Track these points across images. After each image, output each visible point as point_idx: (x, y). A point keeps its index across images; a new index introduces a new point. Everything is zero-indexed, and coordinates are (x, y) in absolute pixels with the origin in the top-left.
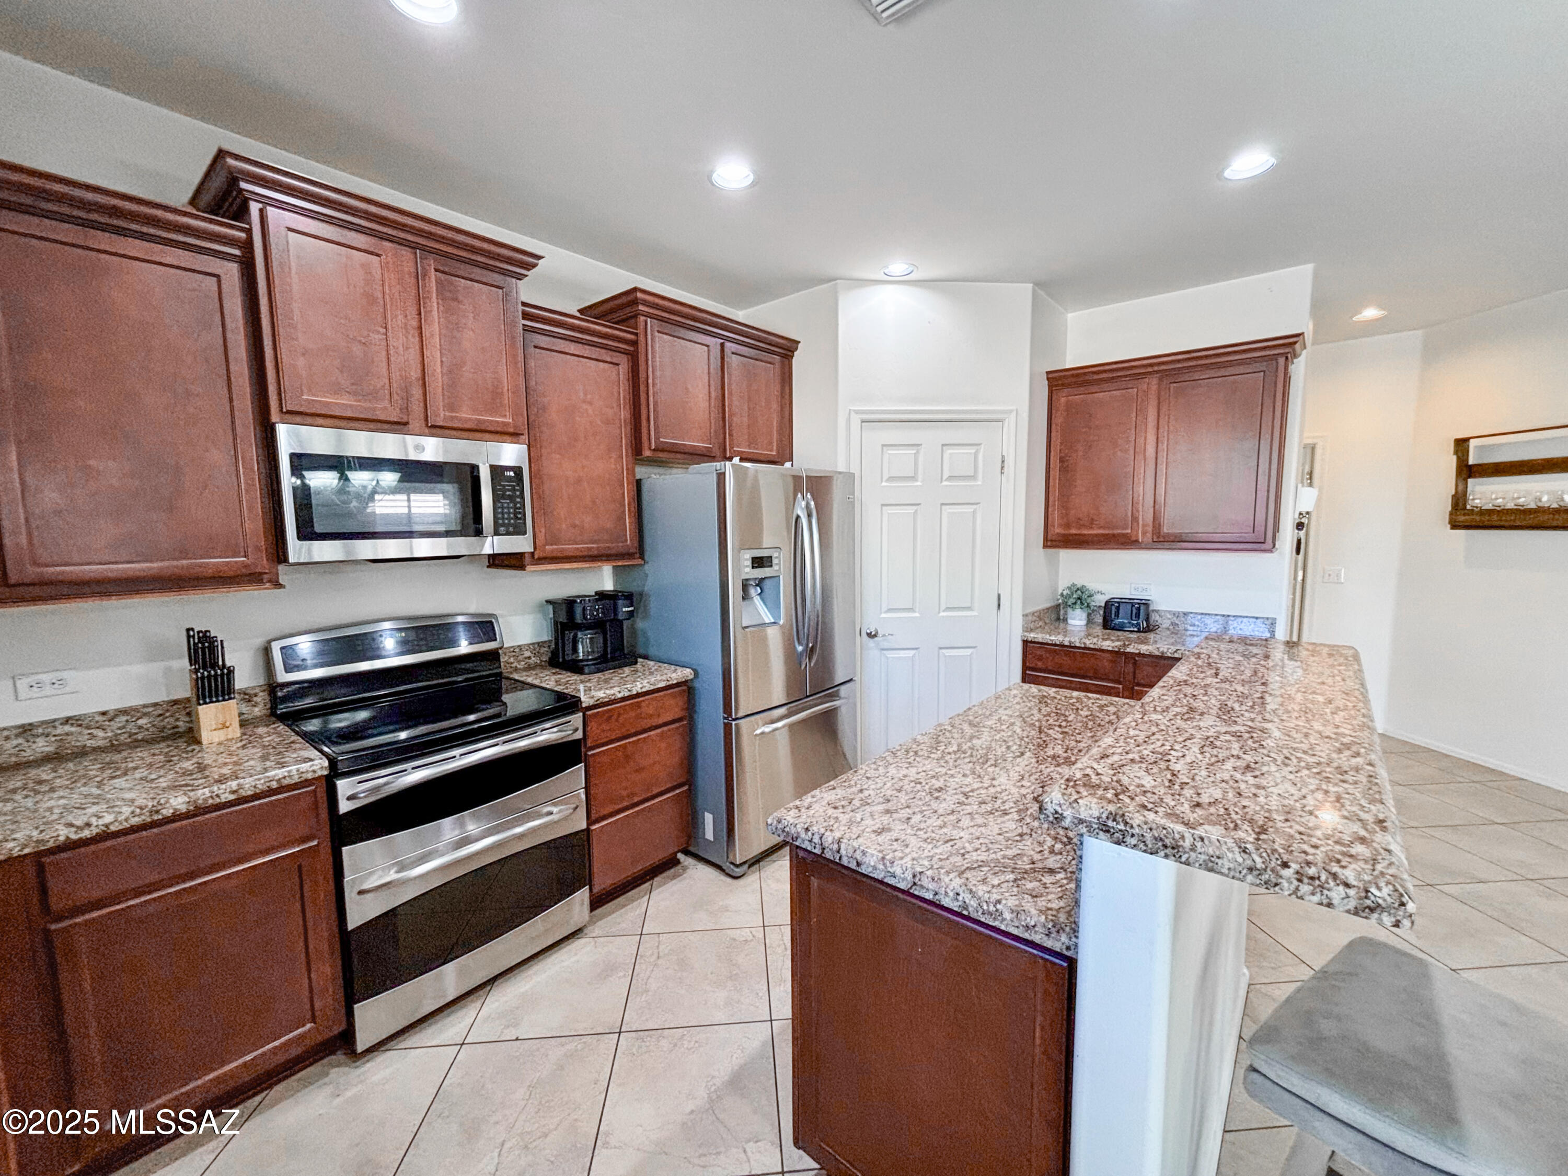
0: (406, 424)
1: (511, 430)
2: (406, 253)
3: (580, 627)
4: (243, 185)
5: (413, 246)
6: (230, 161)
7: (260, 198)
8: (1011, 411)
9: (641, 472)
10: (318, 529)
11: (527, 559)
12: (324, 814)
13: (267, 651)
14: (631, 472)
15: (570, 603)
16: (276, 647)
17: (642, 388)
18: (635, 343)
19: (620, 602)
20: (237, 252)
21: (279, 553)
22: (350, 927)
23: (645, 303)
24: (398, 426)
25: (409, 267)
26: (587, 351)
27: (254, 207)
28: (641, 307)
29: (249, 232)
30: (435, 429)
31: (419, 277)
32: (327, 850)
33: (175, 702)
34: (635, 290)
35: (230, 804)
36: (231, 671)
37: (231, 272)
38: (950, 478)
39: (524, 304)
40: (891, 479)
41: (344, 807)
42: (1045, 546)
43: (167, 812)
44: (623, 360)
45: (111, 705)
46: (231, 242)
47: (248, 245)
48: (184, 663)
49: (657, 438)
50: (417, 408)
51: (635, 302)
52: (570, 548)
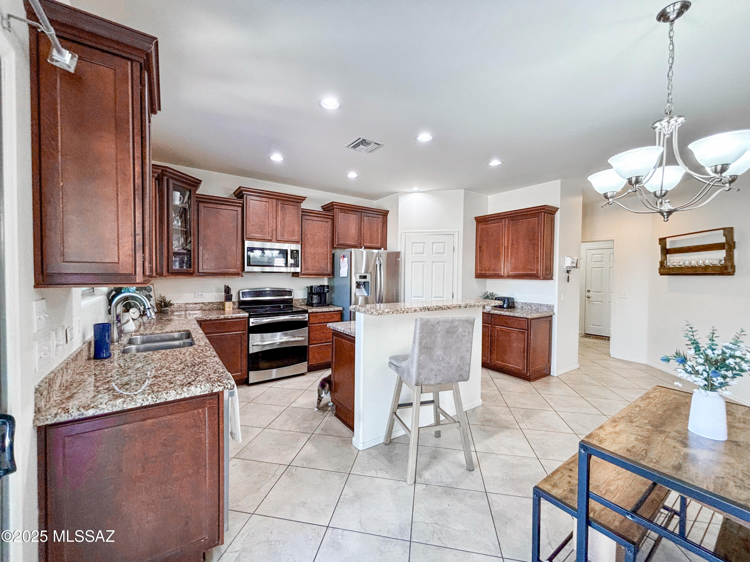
0: (271, 240)
1: (297, 241)
2: (274, 200)
3: (314, 294)
4: (243, 192)
5: (276, 199)
6: (242, 188)
7: (246, 194)
8: (456, 232)
9: (334, 251)
10: (251, 264)
11: (300, 274)
12: (247, 326)
13: (239, 293)
14: (331, 251)
15: (311, 287)
16: (241, 292)
17: (335, 228)
18: (333, 216)
19: (325, 288)
20: (241, 205)
21: (243, 269)
22: (250, 353)
23: (336, 205)
24: (270, 241)
25: (275, 203)
26: (319, 219)
27: (245, 196)
28: (335, 206)
29: (243, 201)
30: (278, 241)
31: (277, 206)
32: (247, 334)
33: (220, 302)
34: (333, 202)
35: (230, 319)
36: (232, 295)
37: (240, 209)
38: (435, 253)
39: (302, 209)
40: (415, 253)
41: (251, 325)
42: (475, 278)
43: (220, 318)
44: (330, 221)
45: (210, 301)
46: (240, 203)
47: (243, 204)
48: (224, 293)
49: (338, 241)
50: (274, 236)
51: (333, 205)
52: (311, 272)
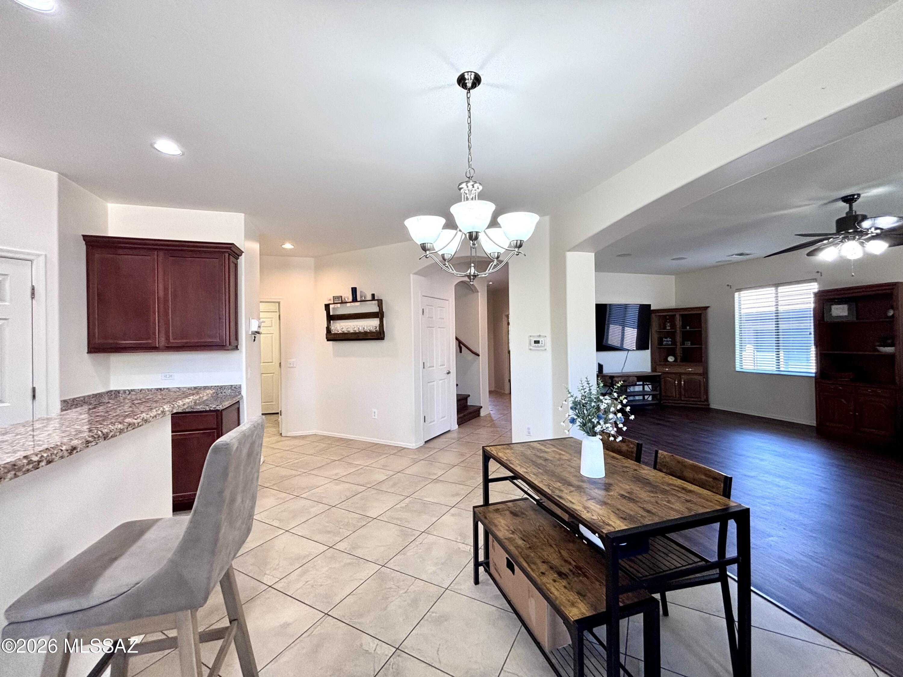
8: (38, 255)
42: (88, 353)
